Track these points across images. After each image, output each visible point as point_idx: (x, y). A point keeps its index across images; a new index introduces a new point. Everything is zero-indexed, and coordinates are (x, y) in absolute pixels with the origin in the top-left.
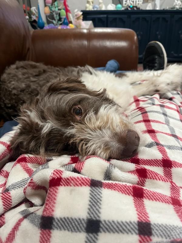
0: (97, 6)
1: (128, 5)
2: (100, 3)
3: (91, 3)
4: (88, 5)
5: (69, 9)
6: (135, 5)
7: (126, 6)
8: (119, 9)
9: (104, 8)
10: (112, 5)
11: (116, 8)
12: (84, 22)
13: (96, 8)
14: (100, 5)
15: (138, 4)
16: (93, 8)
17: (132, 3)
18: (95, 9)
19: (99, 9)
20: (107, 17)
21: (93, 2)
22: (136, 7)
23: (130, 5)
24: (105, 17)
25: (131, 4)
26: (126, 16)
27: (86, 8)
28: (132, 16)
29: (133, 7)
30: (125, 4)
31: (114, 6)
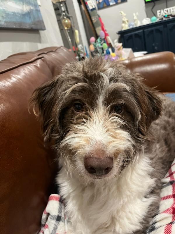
0: (133, 23)
1: (162, 15)
2: (135, 20)
3: (126, 22)
4: (123, 25)
5: (107, 32)
6: (169, 14)
7: (160, 16)
8: (154, 22)
9: (139, 24)
10: (146, 19)
11: (151, 21)
12: (124, 49)
13: (132, 25)
14: (135, 22)
15: (173, 12)
16: (129, 26)
17: (166, 12)
18: (131, 27)
19: (135, 26)
20: (143, 32)
21: (128, 21)
22: (171, 15)
23: (164, 15)
24: (141, 32)
25: (166, 14)
26: (162, 26)
27: (122, 27)
28: (168, 25)
29: (168, 16)
30: (160, 15)
31: (148, 20)
